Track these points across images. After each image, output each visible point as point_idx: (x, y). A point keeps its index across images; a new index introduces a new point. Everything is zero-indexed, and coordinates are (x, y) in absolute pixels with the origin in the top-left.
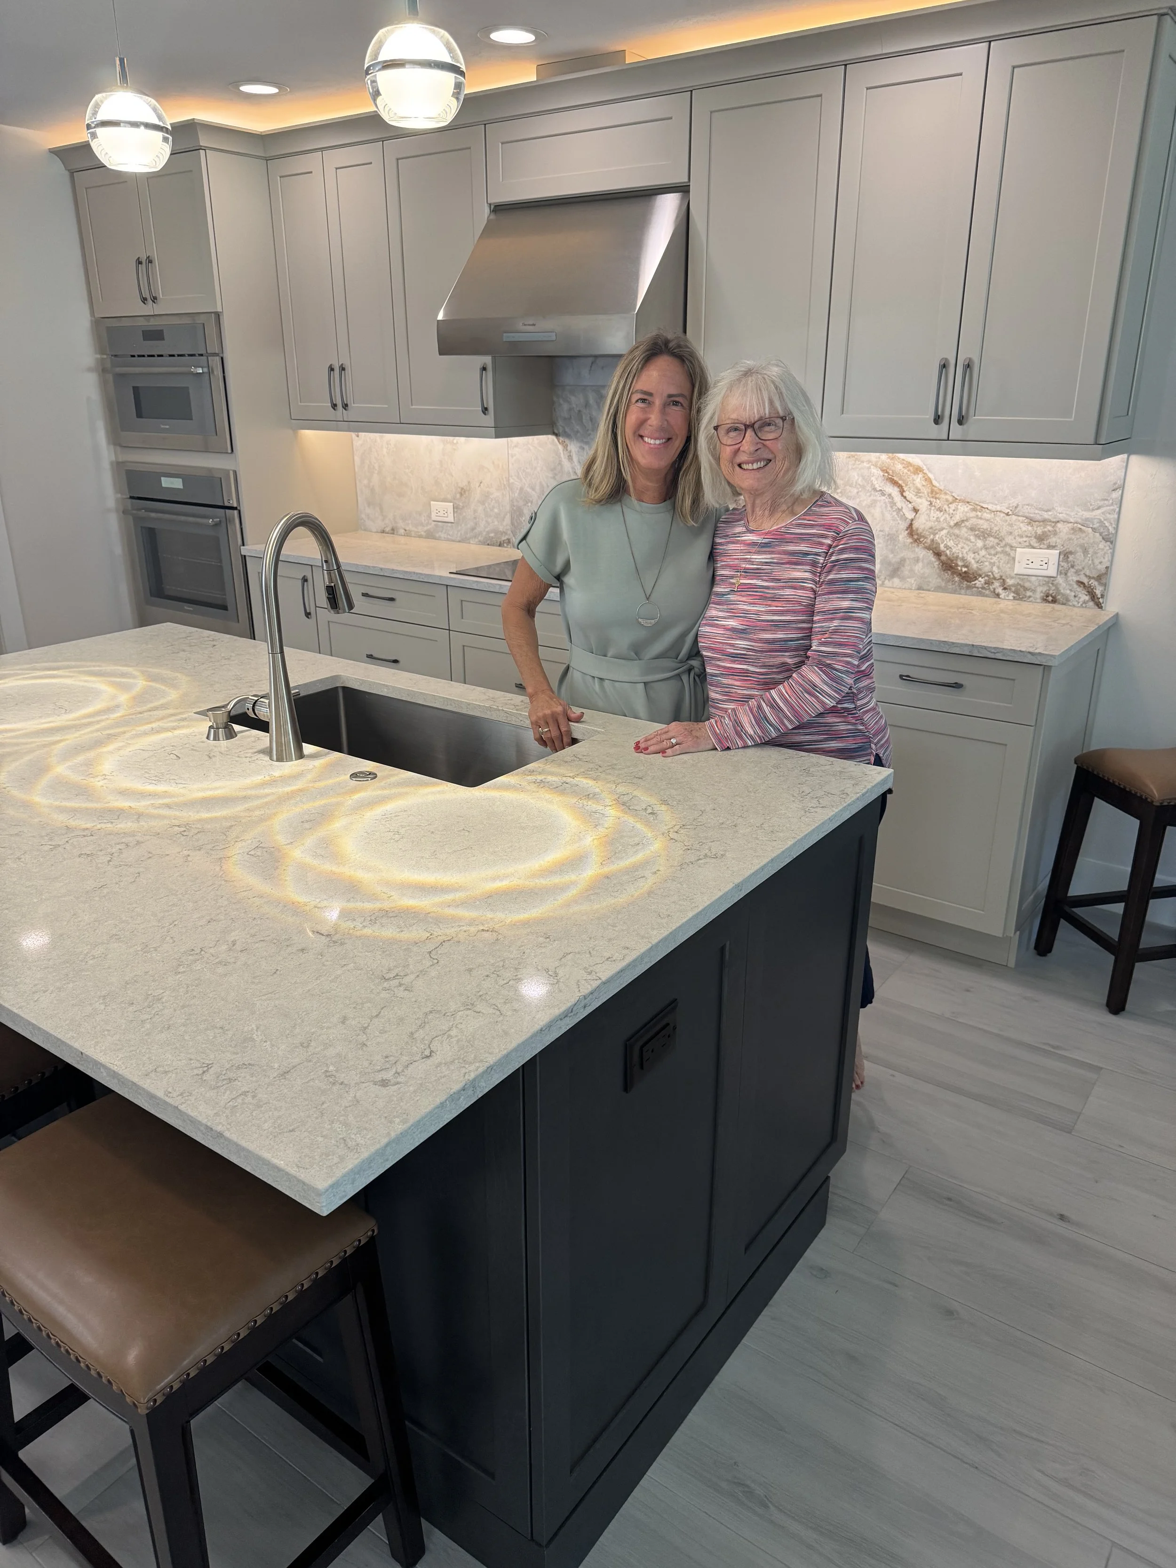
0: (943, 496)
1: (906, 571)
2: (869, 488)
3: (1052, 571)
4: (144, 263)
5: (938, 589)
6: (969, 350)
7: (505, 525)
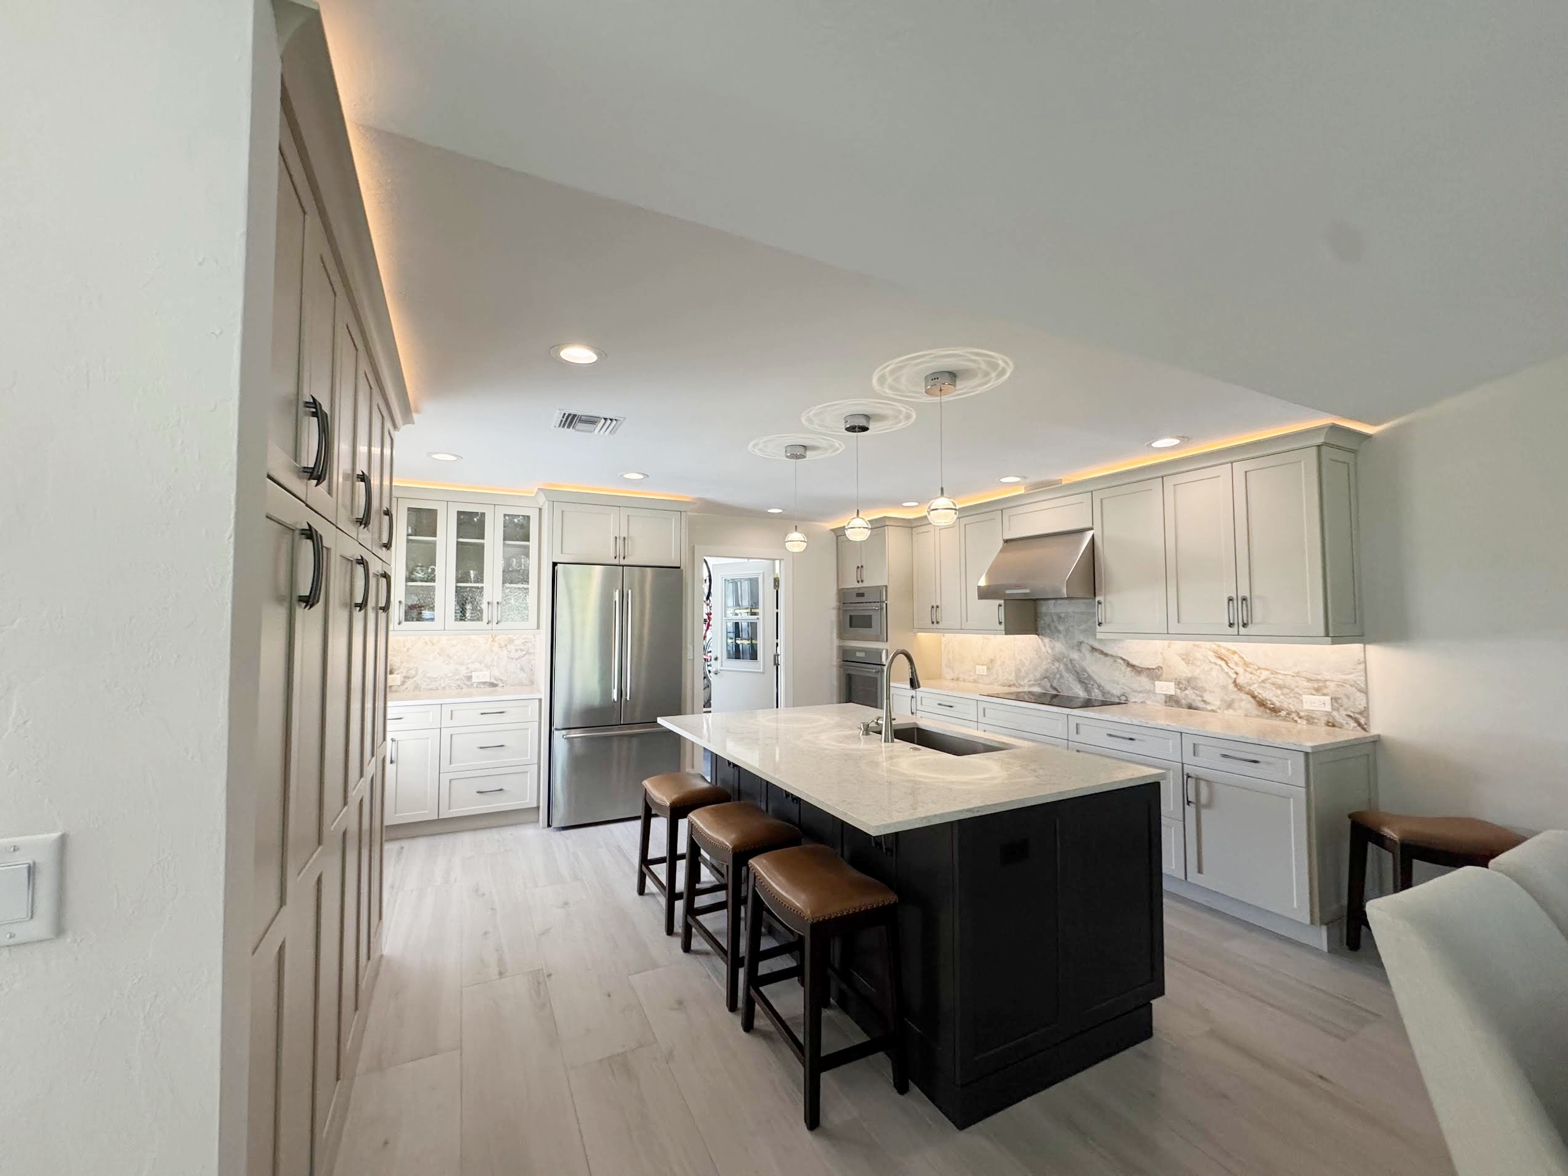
0: (1251, 666)
1: (1236, 705)
2: (1207, 661)
3: (1328, 708)
4: (860, 568)
5: (1258, 715)
6: (1244, 592)
7: (1012, 677)
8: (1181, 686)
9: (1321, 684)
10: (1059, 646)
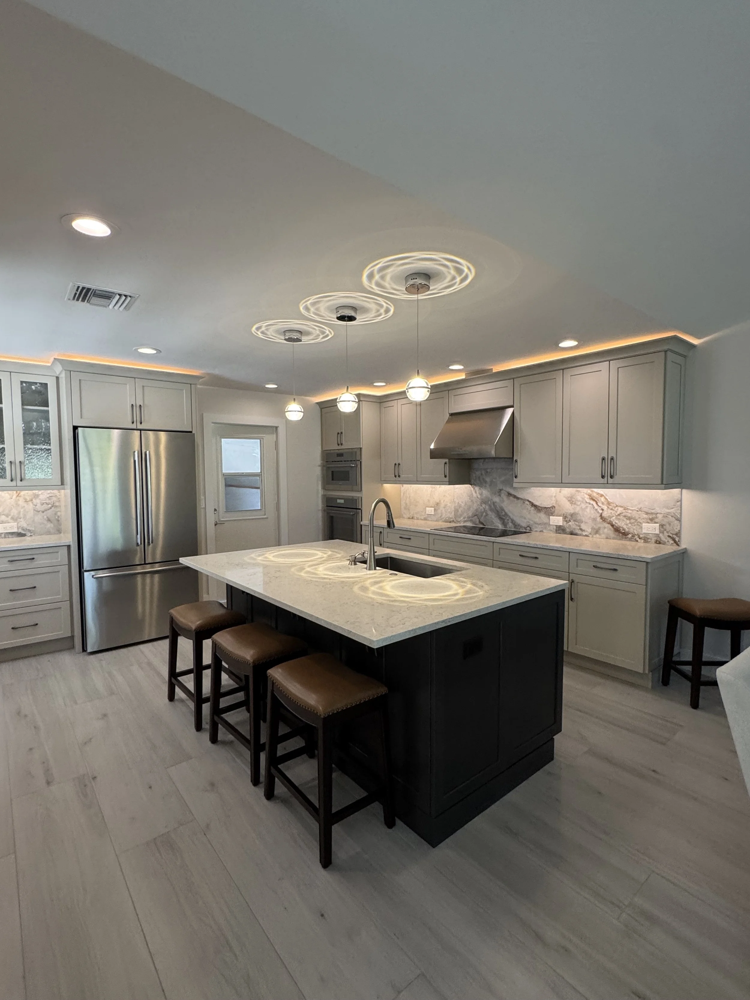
0: (612, 505)
1: (601, 532)
2: (584, 502)
3: (657, 532)
4: (340, 434)
5: (614, 538)
6: (612, 454)
7: (452, 515)
8: (567, 519)
9: (654, 516)
10: (486, 493)
